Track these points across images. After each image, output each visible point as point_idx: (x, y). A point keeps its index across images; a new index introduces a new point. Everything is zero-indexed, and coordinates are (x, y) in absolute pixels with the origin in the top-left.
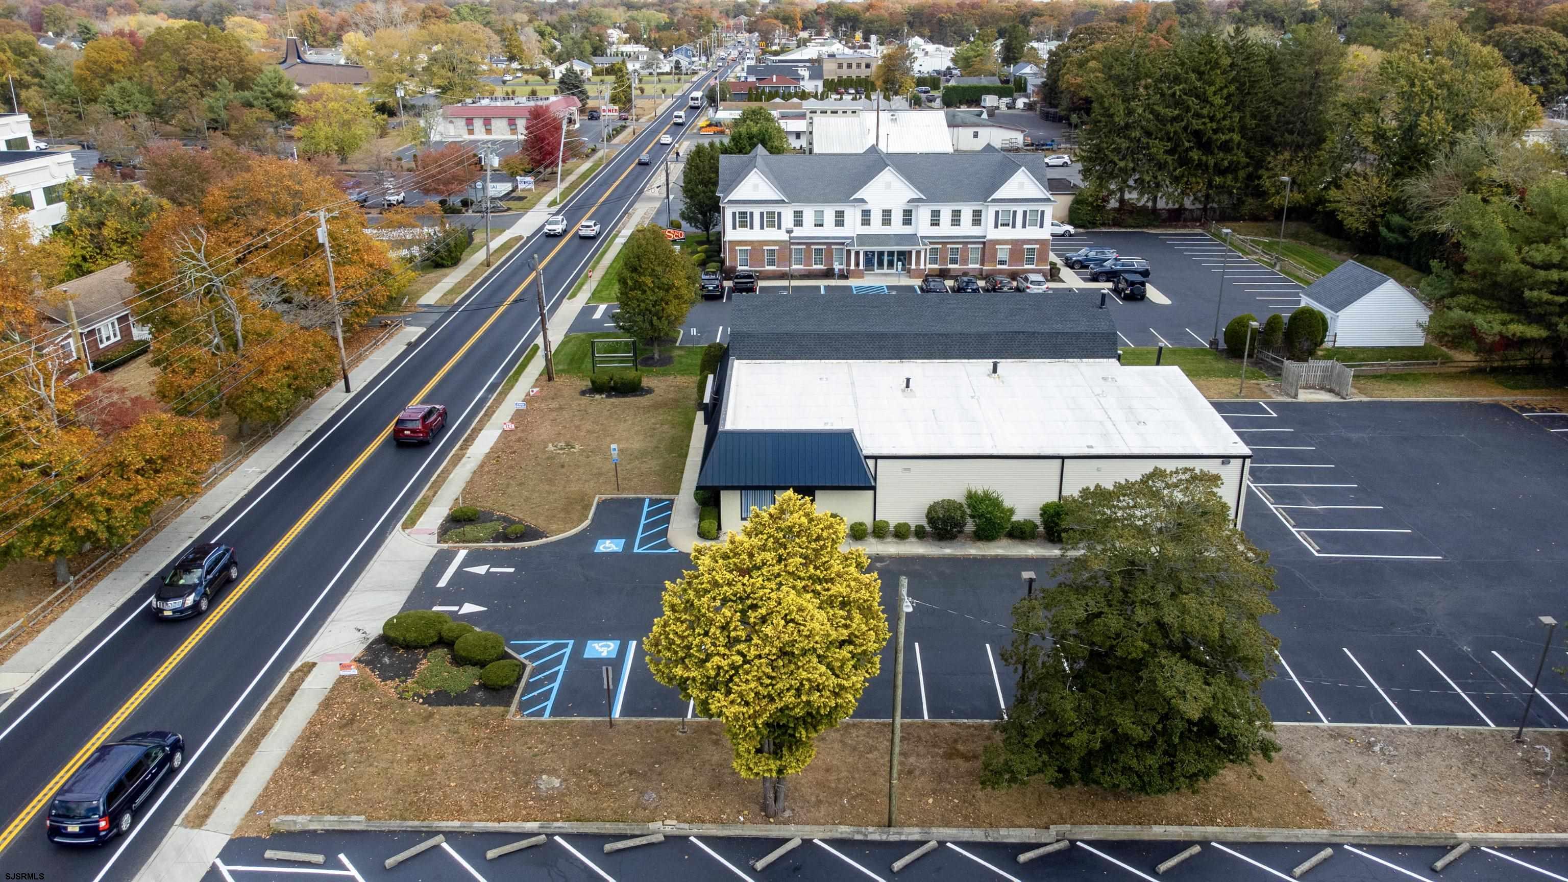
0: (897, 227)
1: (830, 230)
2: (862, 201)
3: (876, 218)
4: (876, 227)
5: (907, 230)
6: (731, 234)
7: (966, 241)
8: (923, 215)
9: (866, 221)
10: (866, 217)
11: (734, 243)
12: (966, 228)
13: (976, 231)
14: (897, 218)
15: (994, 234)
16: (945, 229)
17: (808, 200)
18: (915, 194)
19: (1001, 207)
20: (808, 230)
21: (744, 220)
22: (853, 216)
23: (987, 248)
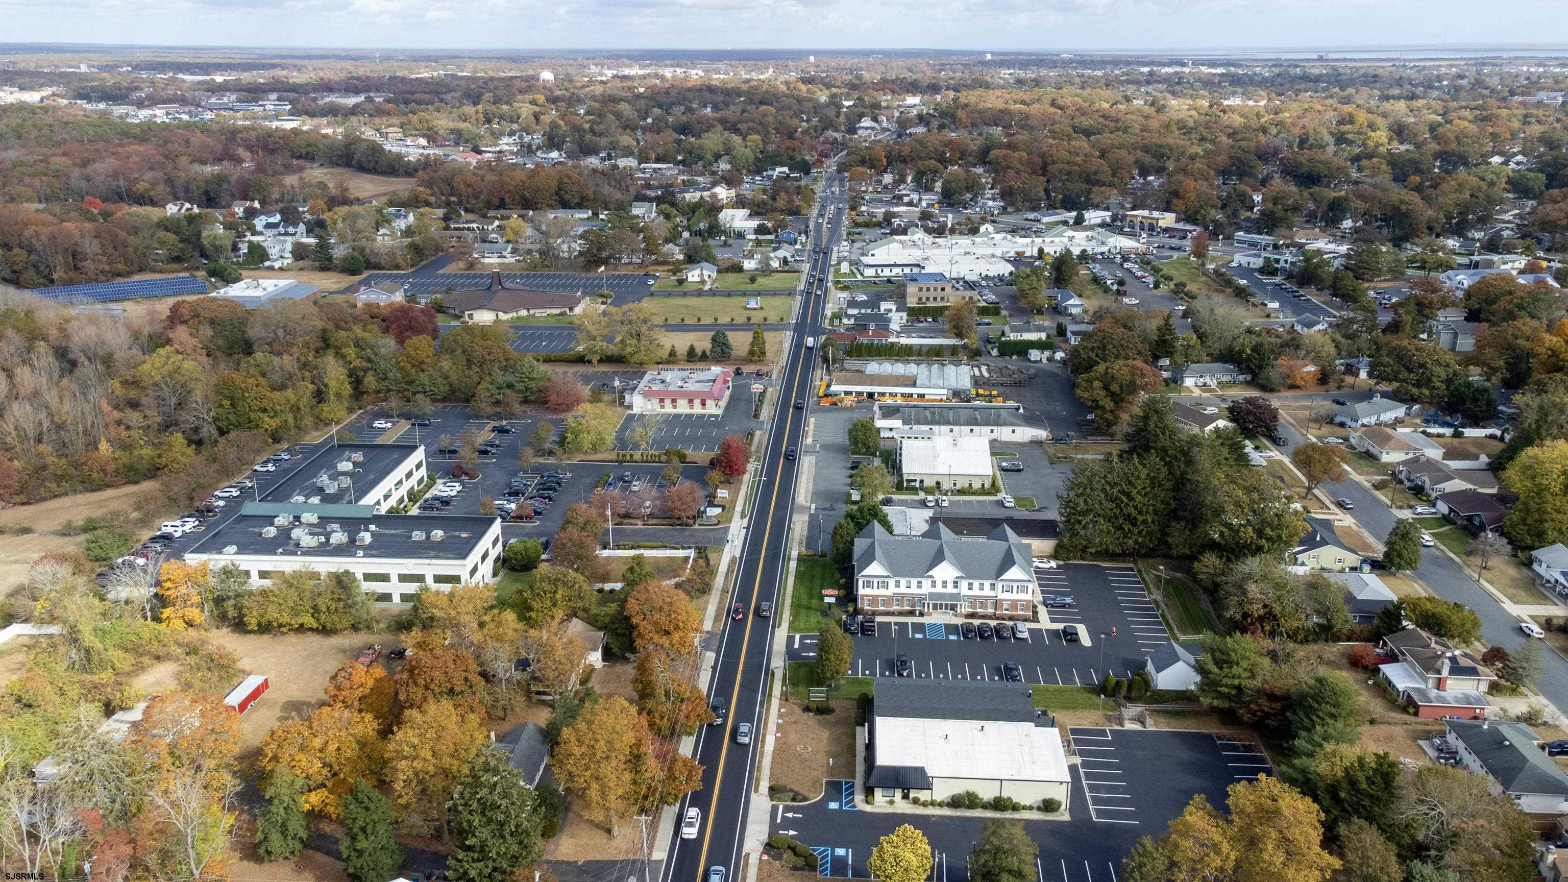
0: (950, 589)
1: (914, 590)
2: (932, 577)
3: (939, 584)
4: (939, 589)
5: (955, 591)
6: (862, 591)
7: (987, 598)
8: (964, 584)
9: (934, 586)
10: (934, 584)
11: (863, 596)
12: (987, 592)
13: (992, 594)
14: (950, 585)
15: (1001, 596)
16: (976, 592)
17: (903, 576)
18: (959, 574)
19: (1005, 583)
20: (903, 589)
21: (869, 585)
22: (926, 583)
23: (997, 604)
